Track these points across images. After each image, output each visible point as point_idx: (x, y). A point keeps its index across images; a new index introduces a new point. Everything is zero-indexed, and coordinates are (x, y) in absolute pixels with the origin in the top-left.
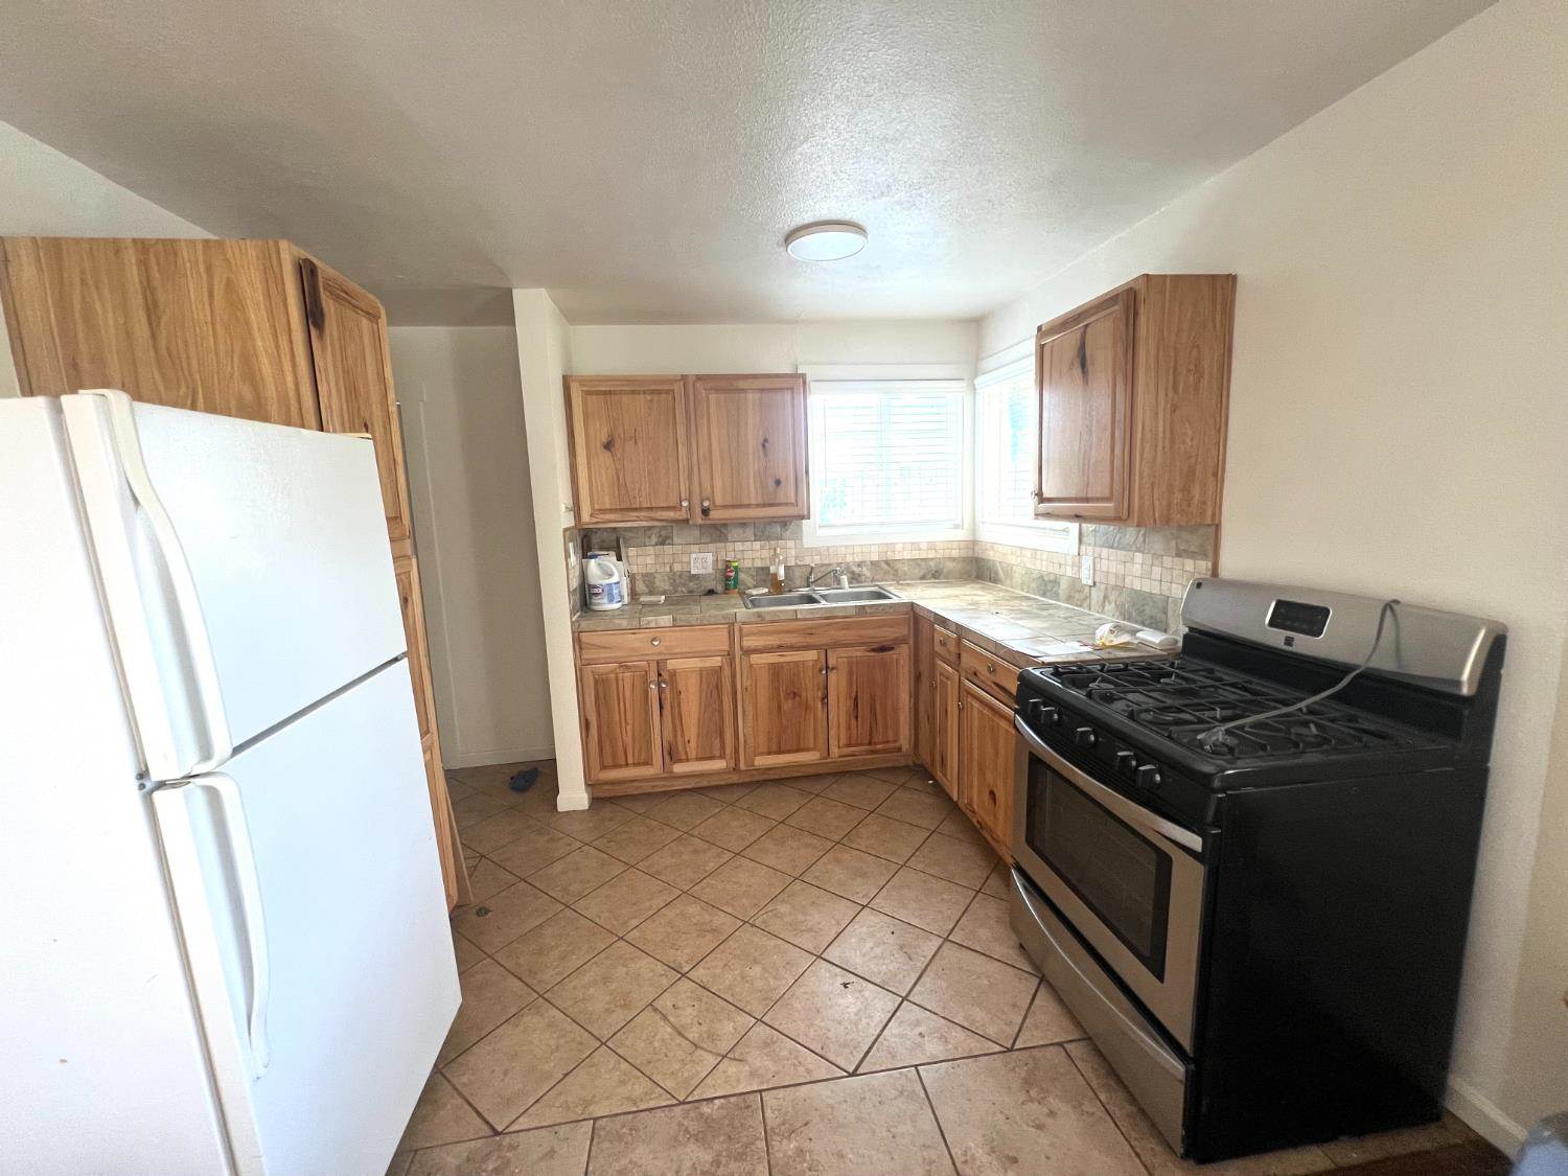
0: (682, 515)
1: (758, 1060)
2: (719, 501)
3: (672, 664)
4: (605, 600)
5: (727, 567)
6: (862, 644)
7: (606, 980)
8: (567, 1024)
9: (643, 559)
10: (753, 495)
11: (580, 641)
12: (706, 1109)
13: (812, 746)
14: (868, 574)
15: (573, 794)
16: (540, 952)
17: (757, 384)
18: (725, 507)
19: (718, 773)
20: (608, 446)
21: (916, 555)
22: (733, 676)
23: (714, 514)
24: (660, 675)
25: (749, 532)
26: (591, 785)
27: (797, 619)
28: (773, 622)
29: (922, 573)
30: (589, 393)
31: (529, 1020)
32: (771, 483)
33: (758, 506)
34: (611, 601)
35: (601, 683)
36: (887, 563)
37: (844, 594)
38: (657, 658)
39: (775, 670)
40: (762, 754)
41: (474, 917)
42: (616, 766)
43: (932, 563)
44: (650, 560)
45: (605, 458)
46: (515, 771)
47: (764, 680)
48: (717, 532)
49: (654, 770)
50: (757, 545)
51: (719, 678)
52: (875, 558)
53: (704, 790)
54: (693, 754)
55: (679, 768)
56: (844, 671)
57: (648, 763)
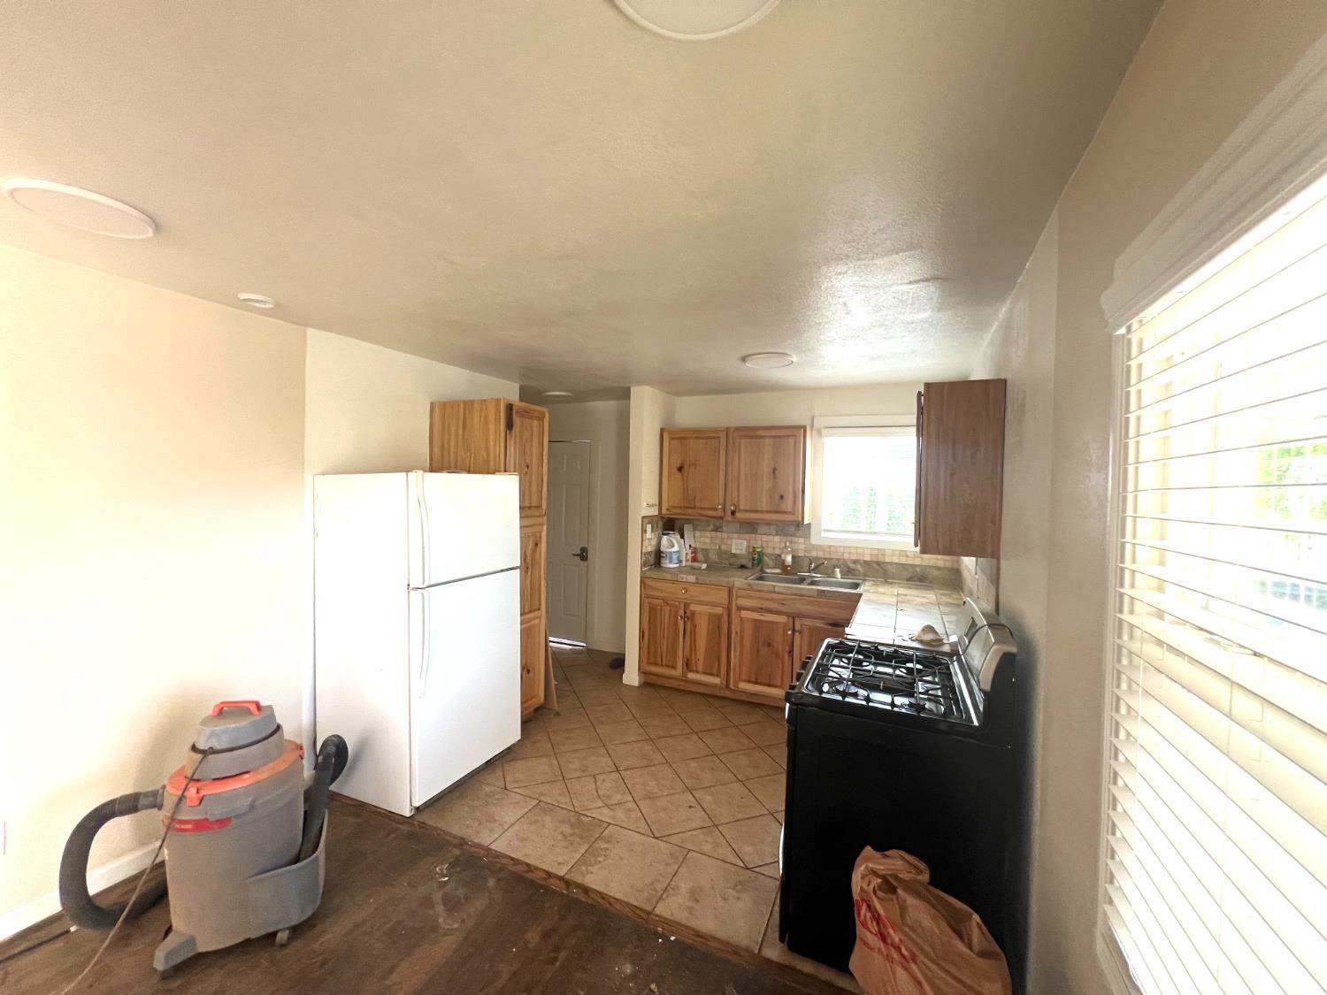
0: (719, 513)
1: (620, 814)
2: (742, 507)
3: (692, 607)
4: (667, 561)
5: (754, 551)
6: (822, 618)
7: (584, 758)
8: (556, 767)
9: (703, 539)
10: (764, 505)
11: (644, 584)
12: (583, 818)
13: (779, 684)
14: (861, 570)
15: (631, 676)
16: (567, 738)
17: (774, 433)
18: (746, 511)
19: (714, 686)
20: (680, 469)
21: (903, 560)
22: (729, 623)
23: (738, 515)
24: (685, 612)
25: (773, 529)
26: (642, 672)
27: (775, 592)
28: (758, 591)
29: (908, 577)
30: (672, 439)
31: (545, 760)
32: (777, 497)
33: (767, 512)
34: (671, 562)
35: (653, 610)
36: (878, 563)
37: (836, 582)
38: (686, 601)
39: (758, 624)
40: (745, 681)
41: (552, 716)
42: (656, 664)
43: (918, 569)
44: (708, 541)
45: (678, 475)
46: (615, 657)
47: (749, 629)
48: (751, 527)
49: (678, 672)
50: (777, 539)
51: (720, 621)
52: (867, 558)
53: (707, 697)
54: (700, 669)
55: (691, 676)
56: (806, 633)
57: (674, 667)
